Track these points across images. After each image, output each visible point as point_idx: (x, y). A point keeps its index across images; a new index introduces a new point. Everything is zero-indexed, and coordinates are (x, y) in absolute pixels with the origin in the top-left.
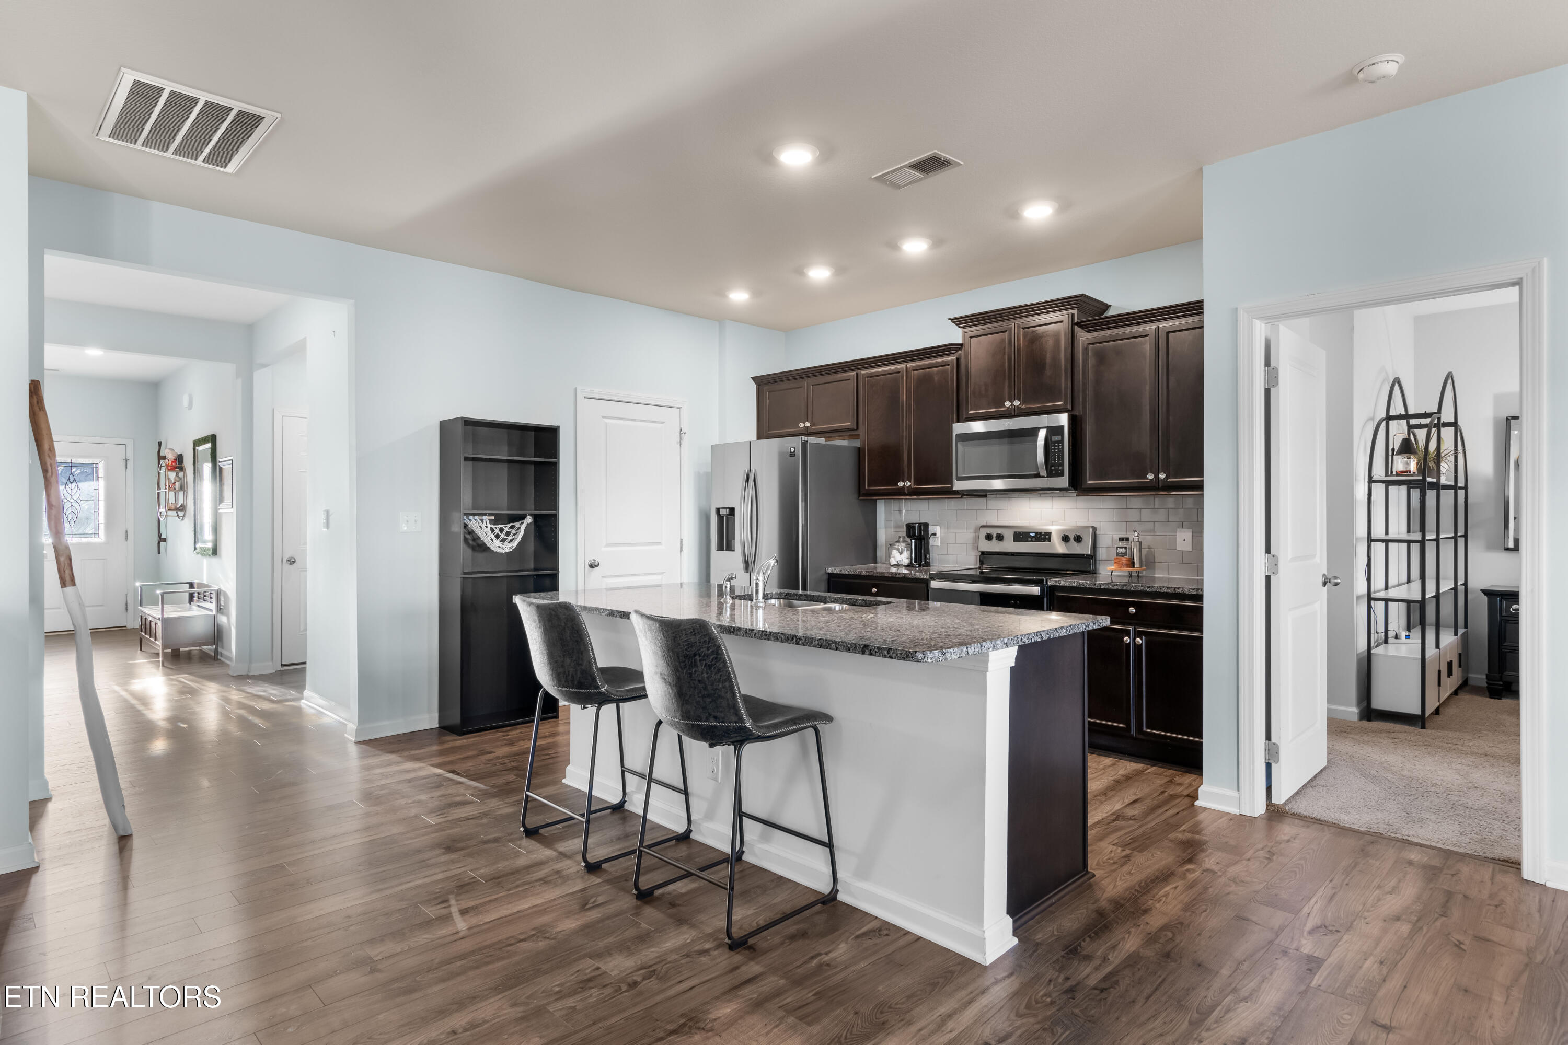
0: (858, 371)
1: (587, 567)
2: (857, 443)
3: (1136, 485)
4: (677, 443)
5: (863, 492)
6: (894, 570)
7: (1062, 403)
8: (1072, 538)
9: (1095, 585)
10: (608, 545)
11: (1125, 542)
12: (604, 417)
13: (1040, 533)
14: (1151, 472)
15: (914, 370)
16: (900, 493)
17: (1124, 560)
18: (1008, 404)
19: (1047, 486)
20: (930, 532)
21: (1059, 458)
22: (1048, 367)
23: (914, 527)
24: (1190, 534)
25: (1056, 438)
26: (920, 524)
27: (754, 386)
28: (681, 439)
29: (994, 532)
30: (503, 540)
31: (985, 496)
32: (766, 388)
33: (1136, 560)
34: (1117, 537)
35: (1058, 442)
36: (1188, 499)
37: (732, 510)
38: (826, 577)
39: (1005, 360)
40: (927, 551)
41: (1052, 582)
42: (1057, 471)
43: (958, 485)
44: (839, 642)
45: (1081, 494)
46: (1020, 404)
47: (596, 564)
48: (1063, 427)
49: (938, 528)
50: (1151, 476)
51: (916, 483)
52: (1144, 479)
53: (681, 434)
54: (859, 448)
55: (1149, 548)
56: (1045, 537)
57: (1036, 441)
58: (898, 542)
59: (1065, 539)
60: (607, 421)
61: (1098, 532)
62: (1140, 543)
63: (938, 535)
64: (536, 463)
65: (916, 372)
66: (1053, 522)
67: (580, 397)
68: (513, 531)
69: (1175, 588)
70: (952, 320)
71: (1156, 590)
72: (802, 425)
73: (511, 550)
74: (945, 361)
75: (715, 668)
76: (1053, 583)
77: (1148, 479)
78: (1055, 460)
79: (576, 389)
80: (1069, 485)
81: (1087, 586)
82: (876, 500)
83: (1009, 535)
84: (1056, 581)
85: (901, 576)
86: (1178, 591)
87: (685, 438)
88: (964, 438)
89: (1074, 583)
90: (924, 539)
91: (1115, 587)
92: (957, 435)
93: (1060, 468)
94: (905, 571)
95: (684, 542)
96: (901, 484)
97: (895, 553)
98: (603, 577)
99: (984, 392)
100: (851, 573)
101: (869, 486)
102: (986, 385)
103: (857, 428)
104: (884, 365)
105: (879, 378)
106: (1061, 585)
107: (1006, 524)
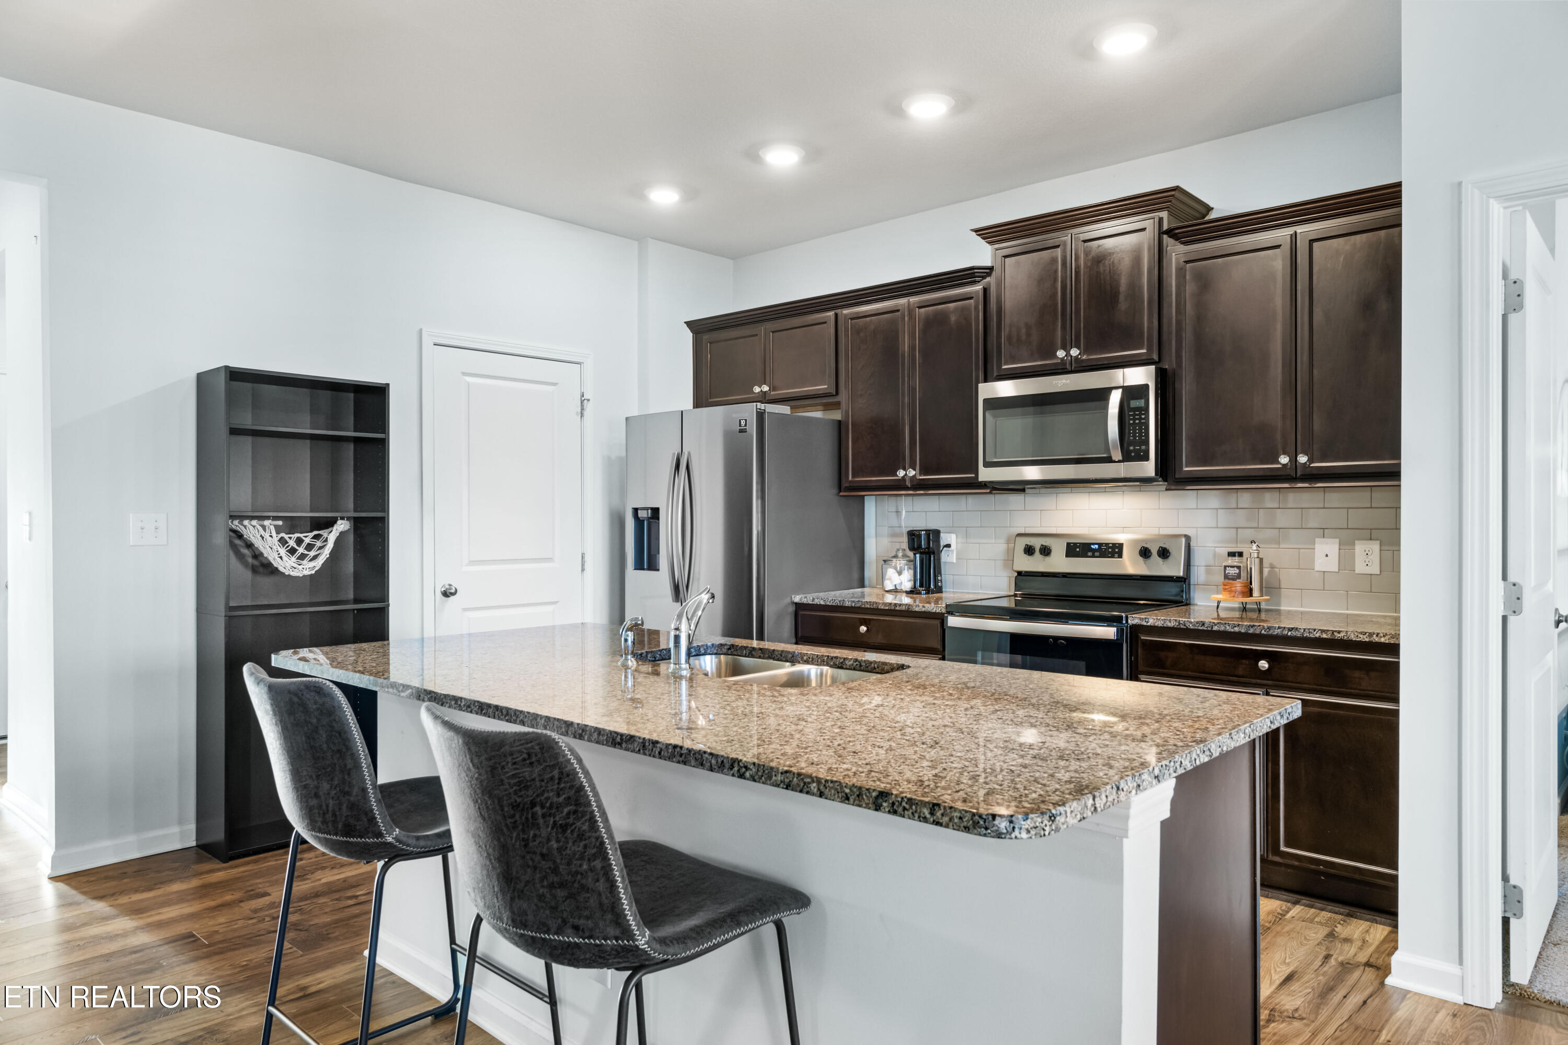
0: (838, 311)
1: (439, 594)
2: (837, 415)
3: (1261, 473)
4: (577, 413)
5: (845, 484)
6: (889, 599)
7: (1144, 351)
8: (1154, 551)
9: (1203, 625)
10: (472, 563)
11: (1237, 559)
12: (464, 374)
13: (1107, 544)
14: (1284, 454)
15: (920, 307)
16: (900, 486)
17: (1238, 585)
18: (1061, 354)
19: (1122, 475)
20: (943, 543)
21: (1140, 433)
22: (1122, 298)
23: (919, 536)
24: (1337, 546)
25: (1140, 403)
26: (928, 532)
27: (689, 335)
28: (582, 409)
29: (1037, 543)
30: (302, 557)
31: (1023, 490)
32: (706, 337)
33: (1255, 586)
34: (1224, 551)
35: (1139, 409)
36: (1378, 493)
37: (655, 512)
38: (792, 609)
39: (1056, 289)
40: (938, 571)
41: (1135, 619)
42: (1137, 452)
43: (986, 474)
44: (826, 781)
45: (1173, 487)
46: (1080, 354)
47: (453, 591)
48: (1147, 386)
49: (953, 536)
50: (1284, 460)
51: (924, 471)
52: (1272, 463)
53: (582, 402)
54: (840, 422)
55: (1272, 567)
56: (1113, 550)
57: (1106, 408)
58: (896, 557)
59: (1145, 553)
60: (469, 379)
61: (1192, 544)
62: (1261, 560)
63: (953, 547)
64: (357, 440)
65: (923, 310)
66: (1124, 529)
67: (427, 343)
68: (319, 544)
69: (1333, 632)
70: (976, 231)
71: (1303, 634)
72: (757, 389)
73: (313, 572)
74: (966, 293)
75: (572, 832)
76: (1136, 621)
77: (1281, 464)
78: (1135, 436)
79: (421, 330)
80: (1156, 474)
81: (1191, 627)
82: (863, 497)
83: (1059, 549)
84: (1141, 619)
85: (903, 608)
86: (1337, 636)
87: (589, 407)
88: (995, 404)
89: (1170, 621)
90: (934, 553)
91: (1236, 629)
92: (984, 400)
93: (1143, 447)
94: (906, 600)
95: (587, 558)
96: (901, 473)
97: (891, 573)
98: (465, 610)
99: (1024, 337)
100: (828, 603)
101: (853, 476)
102: (1028, 327)
103: (837, 393)
104: (877, 301)
105: (868, 319)
106: (1149, 624)
107: (1053, 531)
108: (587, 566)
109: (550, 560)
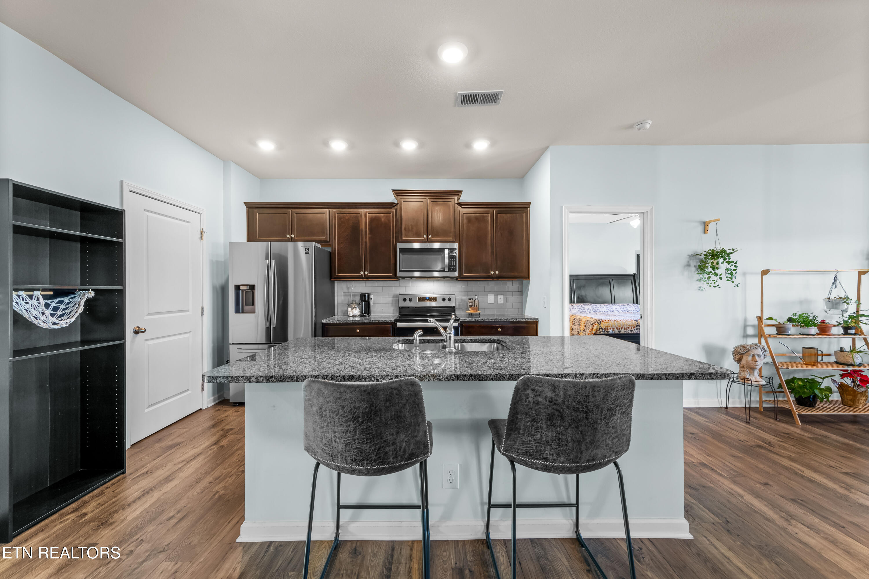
0: (330, 210)
1: (133, 333)
2: (329, 249)
4: (199, 238)
5: (334, 276)
6: (351, 319)
7: (454, 238)
8: (447, 299)
10: (151, 314)
12: (145, 210)
13: (430, 297)
14: (492, 271)
15: (368, 213)
16: (360, 277)
18: (425, 236)
19: (449, 276)
23: (363, 296)
24: (493, 296)
25: (453, 254)
26: (367, 294)
27: (245, 209)
28: (202, 236)
29: (407, 297)
32: (256, 210)
34: (465, 298)
35: (454, 256)
37: (252, 287)
39: (422, 215)
40: (369, 308)
43: (399, 274)
44: (669, 374)
45: (460, 280)
46: (432, 237)
48: (456, 249)
50: (492, 273)
51: (372, 272)
52: (489, 274)
53: (202, 233)
54: (330, 253)
56: (434, 299)
57: (445, 255)
58: (352, 303)
59: (443, 299)
60: (148, 213)
61: (456, 296)
62: (478, 301)
64: (83, 240)
65: (370, 214)
66: (436, 292)
67: (126, 189)
68: (62, 306)
70: (392, 191)
72: (288, 236)
73: (67, 325)
74: (388, 211)
78: (452, 264)
79: (122, 182)
80: (457, 276)
83: (415, 298)
86: (518, 320)
87: (205, 235)
88: (403, 250)
90: (367, 302)
92: (400, 249)
94: (358, 319)
95: (204, 309)
96: (361, 273)
97: (350, 309)
98: (146, 340)
99: (410, 229)
101: (338, 273)
102: (412, 226)
103: (330, 241)
104: (348, 208)
105: (345, 214)
107: (410, 293)
108: (205, 313)
109: (187, 311)
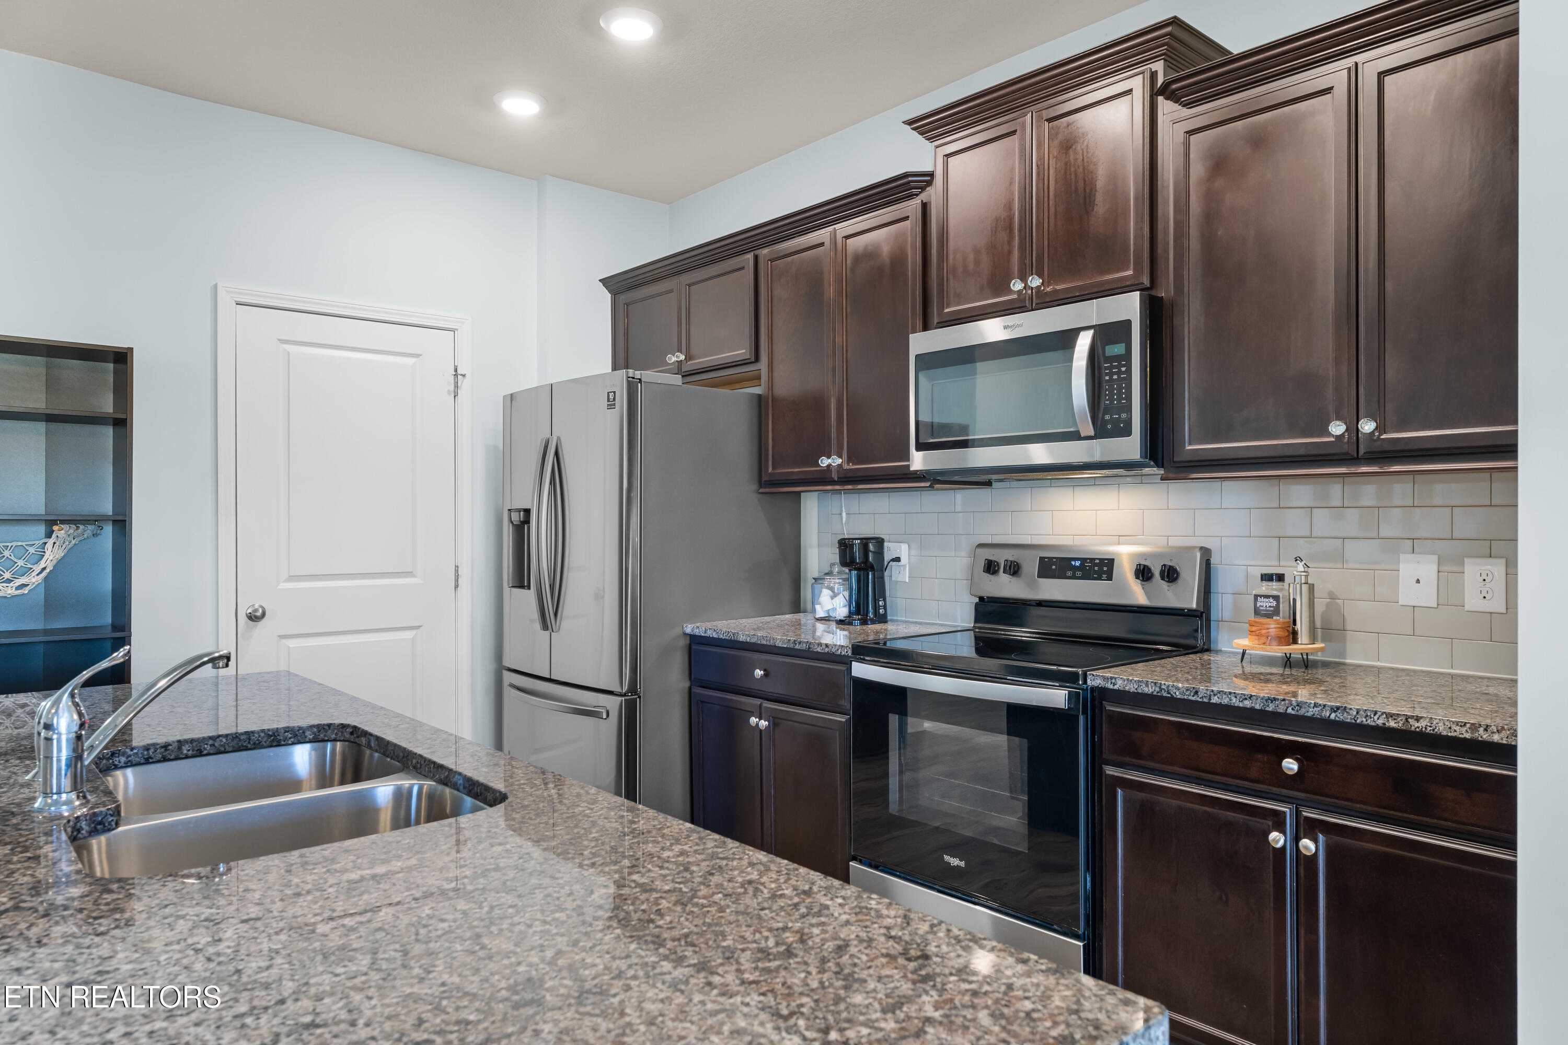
0: (756, 252)
1: (242, 618)
2: (756, 390)
3: (1302, 451)
4: (449, 392)
5: (764, 478)
6: (820, 629)
7: (1130, 272)
8: (1156, 572)
9: (1196, 693)
10: (292, 578)
11: (1275, 584)
12: (283, 341)
13: (1092, 560)
14: (1338, 418)
15: (847, 238)
16: (824, 479)
17: (1273, 626)
18: (1017, 285)
19: (1097, 458)
20: (887, 557)
21: (1120, 394)
22: (1099, 198)
23: (852, 546)
24: (1434, 567)
25: (1117, 349)
26: (865, 542)
27: (605, 297)
28: (456, 386)
29: (1001, 557)
31: (989, 484)
32: (623, 298)
33: (1302, 627)
34: (1257, 572)
35: (1118, 358)
37: (527, 513)
38: (683, 642)
39: (1012, 194)
40: (880, 592)
41: (1097, 678)
42: (1116, 422)
43: (920, 461)
45: (1171, 475)
46: (1043, 284)
47: (259, 614)
48: (1128, 323)
49: (904, 547)
50: (1337, 428)
51: (849, 460)
52: (1319, 436)
53: (456, 379)
54: (759, 398)
55: (1332, 596)
56: (1102, 568)
57: (1071, 360)
58: (828, 574)
59: (1143, 573)
60: (287, 347)
61: (1214, 560)
62: (1311, 588)
63: (904, 560)
64: (116, 423)
65: (850, 240)
66: (1120, 539)
67: (226, 302)
69: (1407, 718)
70: (910, 123)
71: (1355, 718)
72: (671, 359)
73: (24, 591)
74: (901, 213)
76: (1098, 682)
77: (1330, 435)
78: (1111, 400)
79: (216, 286)
80: (1144, 455)
81: (1178, 695)
82: (799, 493)
83: (1031, 566)
84: (1105, 679)
85: (804, 647)
86: (1415, 725)
87: (464, 384)
88: (929, 361)
89: (1147, 685)
90: (872, 568)
91: (1247, 704)
92: (916, 357)
93: (1124, 416)
94: (839, 633)
95: (462, 572)
96: (824, 462)
97: (826, 593)
98: (283, 637)
99: (971, 267)
100: (721, 636)
101: (773, 468)
102: (977, 252)
103: (757, 359)
104: (800, 234)
105: (789, 259)
106: (1116, 687)
107: (1027, 540)
108: (464, 581)
109: (409, 574)
